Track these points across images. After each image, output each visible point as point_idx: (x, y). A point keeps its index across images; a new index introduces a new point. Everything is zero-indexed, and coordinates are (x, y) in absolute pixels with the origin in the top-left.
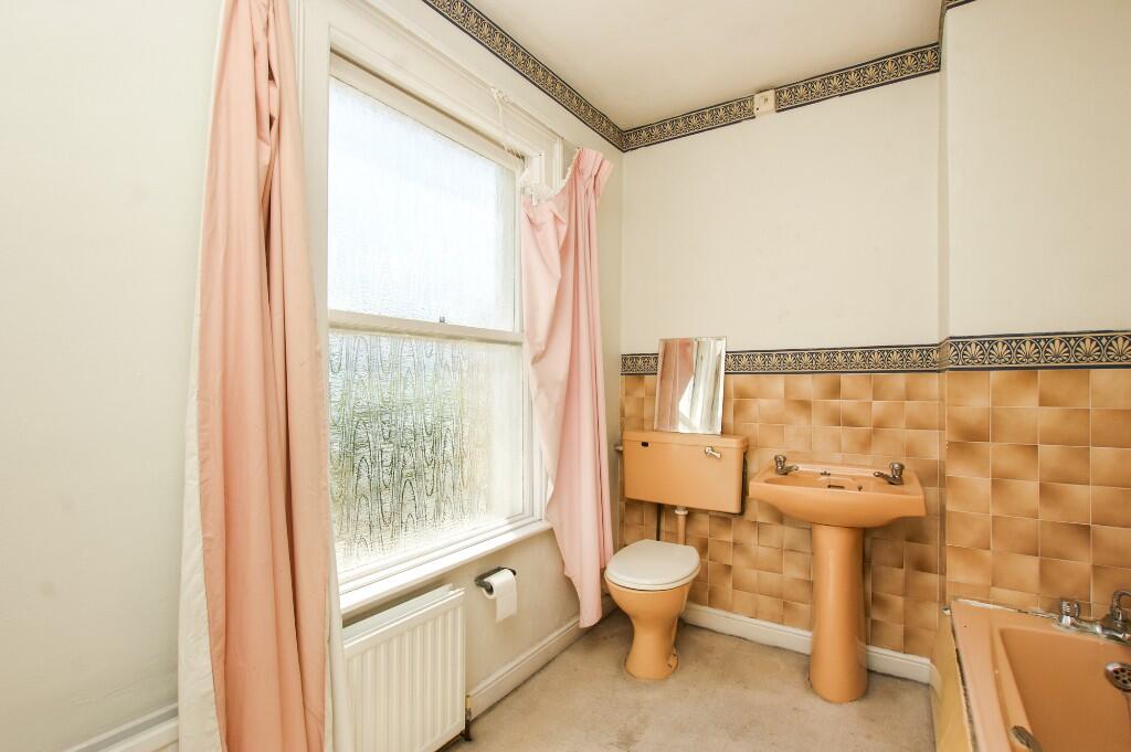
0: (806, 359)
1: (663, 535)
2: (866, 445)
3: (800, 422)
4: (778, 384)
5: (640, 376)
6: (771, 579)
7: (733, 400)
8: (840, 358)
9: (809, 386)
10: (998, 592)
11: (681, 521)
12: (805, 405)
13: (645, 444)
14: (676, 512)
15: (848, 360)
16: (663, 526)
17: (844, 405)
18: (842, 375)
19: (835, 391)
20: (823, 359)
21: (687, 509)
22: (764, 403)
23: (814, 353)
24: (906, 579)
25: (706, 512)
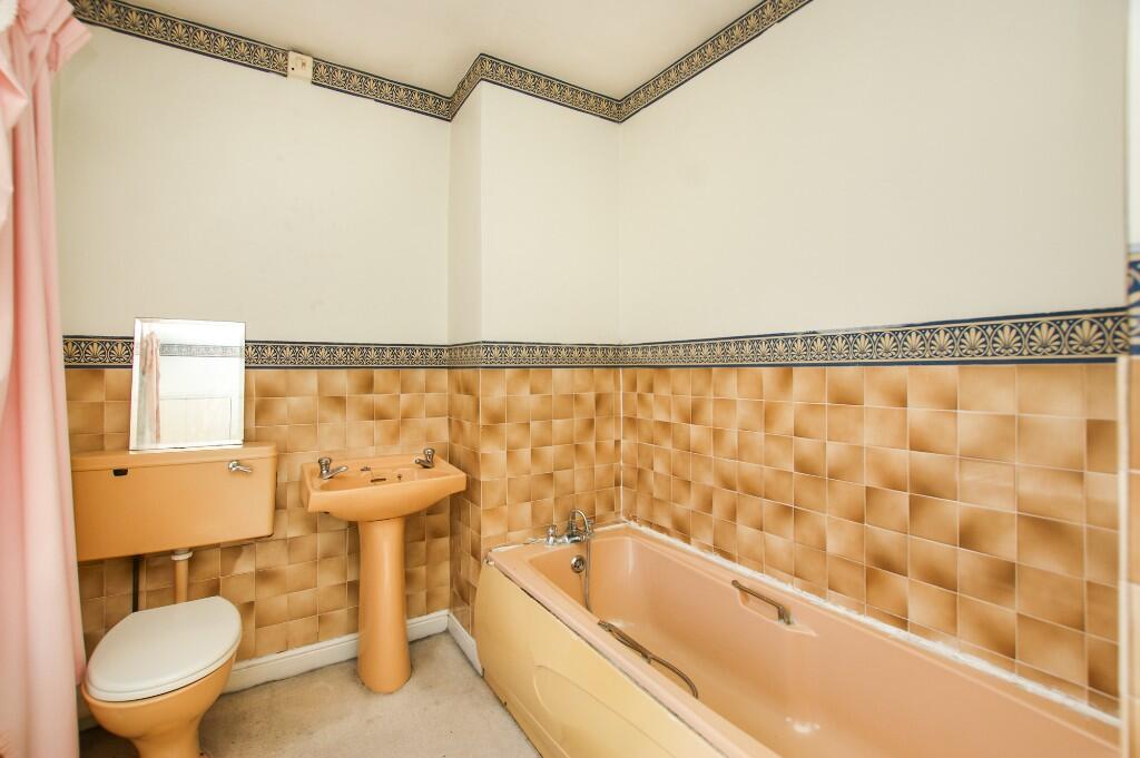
0: (340, 353)
1: (143, 600)
2: (394, 436)
3: (335, 420)
4: (310, 380)
5: (96, 370)
6: (305, 597)
7: (255, 399)
8: (373, 354)
9: (342, 381)
10: (514, 535)
11: (182, 570)
12: (339, 401)
13: (120, 472)
14: (175, 558)
15: (380, 356)
16: (144, 586)
17: (377, 399)
18: (375, 370)
19: (368, 386)
20: (357, 354)
21: (190, 550)
22: (294, 401)
23: (349, 348)
24: (428, 548)
25: (217, 546)
